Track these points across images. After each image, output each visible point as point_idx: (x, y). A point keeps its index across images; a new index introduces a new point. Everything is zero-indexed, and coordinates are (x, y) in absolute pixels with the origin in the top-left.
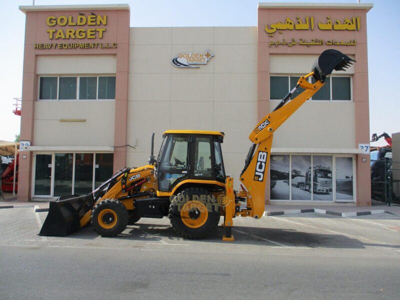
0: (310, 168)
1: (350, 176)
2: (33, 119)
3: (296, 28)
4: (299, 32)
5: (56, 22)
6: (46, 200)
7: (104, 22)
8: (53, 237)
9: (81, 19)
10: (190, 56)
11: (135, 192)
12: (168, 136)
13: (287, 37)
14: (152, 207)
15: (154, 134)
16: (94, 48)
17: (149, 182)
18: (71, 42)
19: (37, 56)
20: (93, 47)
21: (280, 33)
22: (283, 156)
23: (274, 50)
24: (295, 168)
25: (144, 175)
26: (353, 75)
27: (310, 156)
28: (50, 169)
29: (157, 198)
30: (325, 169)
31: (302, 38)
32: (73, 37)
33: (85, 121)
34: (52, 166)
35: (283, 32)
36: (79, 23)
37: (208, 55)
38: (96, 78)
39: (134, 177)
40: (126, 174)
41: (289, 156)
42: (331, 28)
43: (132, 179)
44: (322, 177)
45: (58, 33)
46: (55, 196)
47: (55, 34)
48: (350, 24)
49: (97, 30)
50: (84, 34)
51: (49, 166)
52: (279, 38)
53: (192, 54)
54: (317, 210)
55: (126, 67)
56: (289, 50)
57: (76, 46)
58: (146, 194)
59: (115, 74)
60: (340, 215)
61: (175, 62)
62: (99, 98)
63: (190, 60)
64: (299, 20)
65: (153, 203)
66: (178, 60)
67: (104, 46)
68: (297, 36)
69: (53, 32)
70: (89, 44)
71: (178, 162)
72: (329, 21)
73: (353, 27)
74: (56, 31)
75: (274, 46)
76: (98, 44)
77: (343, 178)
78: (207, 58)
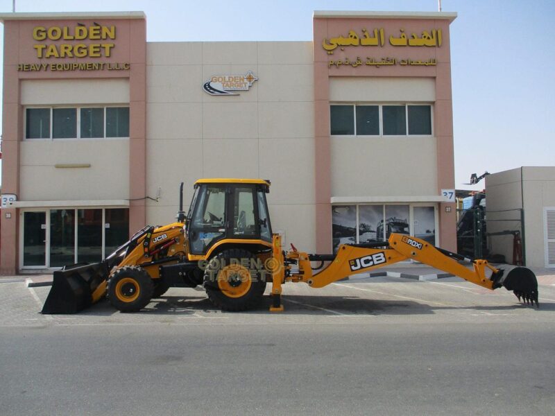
0: (382, 221)
1: (432, 230)
2: (19, 166)
3: (363, 44)
4: (365, 48)
5: (47, 34)
6: (39, 272)
7: (112, 35)
8: (59, 315)
9: (81, 30)
10: (227, 79)
11: (160, 257)
12: (201, 186)
13: (352, 55)
14: (183, 274)
15: (182, 184)
16: (99, 69)
17: (178, 243)
18: (68, 61)
19: (21, 80)
20: (97, 68)
21: (342, 50)
22: (349, 206)
23: (334, 72)
24: (363, 223)
25: (171, 235)
26: (433, 103)
27: (382, 206)
28: (44, 231)
29: (189, 263)
30: (401, 222)
31: (371, 57)
32: (70, 54)
33: (89, 166)
34: (47, 226)
35: (346, 48)
36: (78, 37)
37: (250, 78)
38: (103, 109)
39: (159, 239)
40: (149, 234)
41: (355, 206)
42: (405, 44)
43: (157, 240)
44: (397, 232)
45: (50, 49)
46: (51, 266)
47: (45, 51)
48: (429, 38)
49: (103, 46)
50: (85, 52)
51: (43, 227)
52: (341, 56)
53: (229, 77)
54: (390, 274)
55: (142, 93)
56: (354, 72)
57: (74, 67)
58: (175, 258)
59: (128, 104)
60: (417, 278)
61: (207, 87)
62: (107, 136)
63: (227, 85)
64: (366, 34)
65: (183, 269)
66: (211, 85)
67: (114, 66)
68: (363, 54)
69: (43, 49)
70: (92, 65)
71: (213, 218)
72: (403, 34)
73: (432, 42)
74: (47, 47)
75: (334, 67)
76: (104, 65)
77: (424, 233)
78: (249, 83)
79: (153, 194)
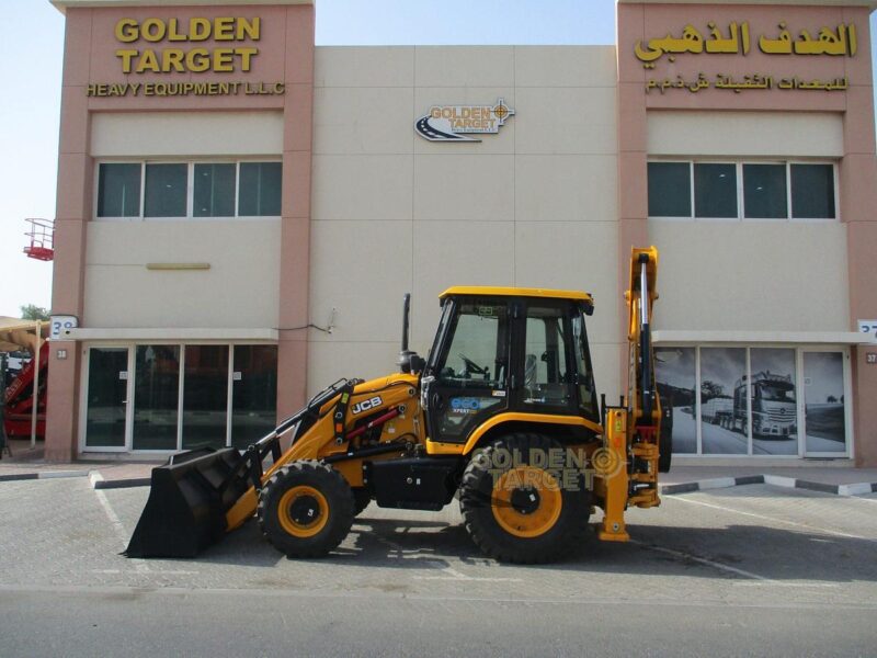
0: (745, 378)
1: (838, 397)
2: (83, 265)
3: (708, 50)
4: (714, 58)
5: (140, 33)
6: (113, 457)
7: (254, 34)
9: (199, 25)
10: (459, 113)
11: (365, 443)
13: (689, 69)
14: (415, 481)
15: (408, 297)
16: (228, 94)
17: (403, 417)
18: (175, 79)
19: (92, 112)
20: (226, 91)
21: (671, 61)
22: (681, 349)
23: (656, 100)
24: (710, 380)
25: (390, 398)
26: (839, 160)
27: (744, 350)
28: (124, 382)
29: (426, 460)
30: (779, 379)
31: (721, 72)
32: (179, 67)
33: (206, 267)
34: (129, 375)
35: (678, 57)
36: (194, 36)
37: (500, 111)
38: (233, 167)
39: (366, 405)
40: (346, 395)
41: (693, 350)
42: (789, 51)
43: (360, 409)
44: (773, 399)
45: (144, 59)
46: (135, 447)
47: (136, 61)
48: (832, 40)
49: (237, 52)
50: (206, 62)
51: (122, 375)
52: (669, 72)
53: (463, 110)
54: (770, 479)
55: (305, 140)
56: (693, 101)
57: (186, 89)
58: (397, 446)
59: (280, 156)
60: (834, 490)
61: (423, 127)
62: (240, 214)
63: (459, 123)
64: (715, 32)
65: (418, 471)
66: (429, 122)
67: (254, 89)
68: (710, 68)
69: (132, 57)
70: (217, 85)
71: (470, 367)
72: (785, 33)
73: (840, 47)
74: (139, 55)
75: (656, 92)
76: (239, 85)
77: (822, 402)
78: (498, 119)
79: (321, 320)
